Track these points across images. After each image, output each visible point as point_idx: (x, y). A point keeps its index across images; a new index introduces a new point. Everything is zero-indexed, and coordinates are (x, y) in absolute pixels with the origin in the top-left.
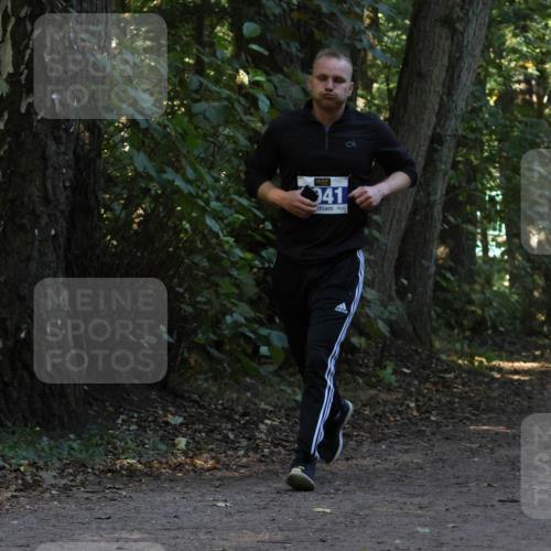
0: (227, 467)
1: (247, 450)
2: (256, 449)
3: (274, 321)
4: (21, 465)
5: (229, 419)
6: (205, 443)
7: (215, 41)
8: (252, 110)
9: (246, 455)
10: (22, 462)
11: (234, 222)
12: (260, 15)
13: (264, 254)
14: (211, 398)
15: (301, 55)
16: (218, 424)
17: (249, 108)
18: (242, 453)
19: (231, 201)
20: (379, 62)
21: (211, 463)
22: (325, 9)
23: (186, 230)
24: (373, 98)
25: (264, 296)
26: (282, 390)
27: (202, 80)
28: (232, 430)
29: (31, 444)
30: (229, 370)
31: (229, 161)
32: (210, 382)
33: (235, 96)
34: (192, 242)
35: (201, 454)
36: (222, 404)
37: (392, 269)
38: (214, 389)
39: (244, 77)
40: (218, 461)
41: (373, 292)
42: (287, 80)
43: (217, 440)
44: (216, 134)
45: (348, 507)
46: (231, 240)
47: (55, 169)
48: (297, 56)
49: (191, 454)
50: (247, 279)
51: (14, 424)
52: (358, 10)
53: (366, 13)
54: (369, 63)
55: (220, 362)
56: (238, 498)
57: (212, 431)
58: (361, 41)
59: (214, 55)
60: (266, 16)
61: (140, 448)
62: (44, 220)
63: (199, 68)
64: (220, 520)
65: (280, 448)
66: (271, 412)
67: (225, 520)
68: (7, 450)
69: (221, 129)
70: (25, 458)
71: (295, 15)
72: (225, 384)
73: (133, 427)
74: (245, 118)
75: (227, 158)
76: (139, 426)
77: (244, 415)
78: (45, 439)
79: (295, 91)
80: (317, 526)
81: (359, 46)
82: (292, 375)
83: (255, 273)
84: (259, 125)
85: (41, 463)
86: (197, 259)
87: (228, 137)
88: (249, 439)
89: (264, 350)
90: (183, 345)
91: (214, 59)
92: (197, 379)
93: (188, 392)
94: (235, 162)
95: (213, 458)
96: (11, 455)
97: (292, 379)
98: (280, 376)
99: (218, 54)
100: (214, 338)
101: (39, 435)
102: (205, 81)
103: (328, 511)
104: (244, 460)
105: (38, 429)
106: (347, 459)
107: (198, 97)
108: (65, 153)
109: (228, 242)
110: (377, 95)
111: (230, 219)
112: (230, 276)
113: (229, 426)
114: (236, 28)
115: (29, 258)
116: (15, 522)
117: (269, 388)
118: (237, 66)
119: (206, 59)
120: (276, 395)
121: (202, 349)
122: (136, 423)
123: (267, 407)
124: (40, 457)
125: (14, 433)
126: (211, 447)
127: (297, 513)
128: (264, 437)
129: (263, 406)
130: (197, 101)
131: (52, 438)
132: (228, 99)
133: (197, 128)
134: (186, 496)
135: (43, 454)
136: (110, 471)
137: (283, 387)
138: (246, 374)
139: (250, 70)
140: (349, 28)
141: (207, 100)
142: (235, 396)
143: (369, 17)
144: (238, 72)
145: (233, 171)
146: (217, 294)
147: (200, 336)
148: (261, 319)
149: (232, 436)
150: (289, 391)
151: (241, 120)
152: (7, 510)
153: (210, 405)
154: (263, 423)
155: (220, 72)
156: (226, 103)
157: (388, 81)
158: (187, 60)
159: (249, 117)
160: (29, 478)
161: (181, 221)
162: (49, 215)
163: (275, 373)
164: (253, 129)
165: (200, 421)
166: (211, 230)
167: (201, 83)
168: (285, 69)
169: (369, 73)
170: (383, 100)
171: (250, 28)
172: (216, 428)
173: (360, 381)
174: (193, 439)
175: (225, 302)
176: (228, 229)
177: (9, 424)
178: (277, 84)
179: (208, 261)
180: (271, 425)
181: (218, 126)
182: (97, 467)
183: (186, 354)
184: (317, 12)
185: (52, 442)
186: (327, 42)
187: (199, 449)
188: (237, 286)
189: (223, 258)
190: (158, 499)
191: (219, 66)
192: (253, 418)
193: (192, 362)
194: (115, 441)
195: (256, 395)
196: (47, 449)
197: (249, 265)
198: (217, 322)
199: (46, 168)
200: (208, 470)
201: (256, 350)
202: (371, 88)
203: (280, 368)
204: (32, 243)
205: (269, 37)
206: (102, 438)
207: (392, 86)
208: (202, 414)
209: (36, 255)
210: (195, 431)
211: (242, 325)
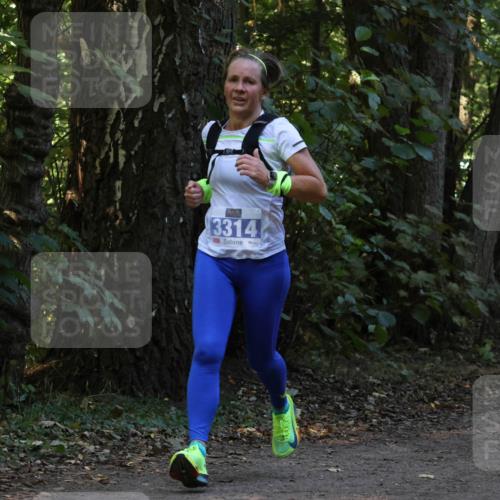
0: (338, 436)
1: (357, 419)
2: (365, 419)
3: (382, 303)
4: (151, 432)
5: (340, 391)
6: (319, 413)
7: (330, 45)
8: (364, 108)
9: (356, 425)
10: (153, 429)
11: (346, 211)
12: (372, 21)
13: (373, 240)
14: (324, 373)
15: (410, 57)
16: (330, 396)
17: (361, 106)
18: (351, 422)
19: (343, 191)
20: (481, 63)
21: (323, 432)
22: (432, 15)
23: (301, 218)
24: (475, 96)
25: (373, 279)
26: (389, 365)
27: (317, 80)
28: (343, 402)
29: (161, 413)
30: (340, 347)
31: (341, 155)
32: (323, 357)
33: (347, 95)
34: (308, 228)
35: (314, 424)
36: (334, 378)
37: (491, 255)
38: (327, 364)
39: (356, 78)
40: (330, 430)
41: (475, 275)
42: (396, 80)
43: (329, 410)
44: (330, 130)
45: (450, 473)
46: (344, 227)
47: (184, 163)
48: (405, 58)
49: (305, 424)
50: (357, 262)
51: (145, 395)
52: (462, 16)
53: (470, 18)
54: (471, 64)
55: (332, 339)
56: (348, 464)
57: (324, 402)
58: (465, 44)
59: (329, 58)
60: (378, 22)
61: (259, 418)
62: (174, 209)
63: (316, 70)
64: (332, 485)
65: (388, 419)
66: (379, 385)
67: (337, 484)
68: (138, 418)
69: (335, 126)
70: (154, 426)
71: (405, 21)
72: (337, 360)
73: (253, 398)
74: (357, 115)
75: (339, 152)
76: (258, 397)
77: (354, 387)
78: (173, 408)
79: (403, 90)
80: (422, 490)
81: (463, 48)
82: (398, 351)
83: (364, 258)
84: (370, 121)
85: (169, 431)
86: (312, 244)
87: (341, 133)
88: (359, 410)
89: (371, 328)
90: (298, 323)
91: (328, 61)
92: (311, 355)
93: (303, 366)
94: (347, 156)
95: (325, 428)
96: (142, 423)
97: (398, 355)
98: (386, 352)
99: (333, 57)
100: (327, 317)
101: (168, 405)
102: (321, 82)
103: (432, 477)
104: (354, 429)
105: (166, 399)
106: (450, 429)
107: (314, 96)
108: (193, 148)
109: (340, 229)
110: (478, 93)
111: (342, 207)
112: (342, 259)
113: (340, 398)
114: (349, 33)
115: (159, 244)
116: (146, 484)
117: (377, 363)
118: (350, 68)
119: (322, 62)
120: (383, 370)
121: (315, 327)
122: (255, 395)
123: (375, 381)
124: (168, 425)
125: (145, 403)
126: (323, 417)
127: (403, 478)
128: (372, 408)
129: (371, 379)
130: (314, 100)
131: (179, 408)
132: (342, 98)
133: (312, 125)
134: (301, 461)
135: (171, 422)
136: (231, 438)
137: (389, 362)
138: (356, 350)
139: (361, 71)
140: (453, 33)
141: (322, 100)
142: (345, 370)
143: (472, 21)
144: (350, 73)
145: (345, 164)
146: (330, 277)
147: (314, 315)
148: (370, 300)
149: (343, 408)
150: (395, 366)
151: (354, 117)
152: (139, 473)
153: (322, 378)
154: (371, 395)
155: (334, 74)
156: (340, 101)
157: (489, 80)
158: (304, 62)
159: (361, 115)
160: (158, 445)
161: (297, 210)
162: (178, 205)
163: (383, 349)
164: (364, 125)
165: (313, 394)
166: (324, 218)
167: (317, 84)
168: (395, 70)
169: (471, 74)
170: (484, 98)
171: (362, 32)
172: (328, 399)
173: (461, 357)
174: (308, 409)
175: (337, 285)
176: (341, 217)
177: (141, 395)
178: (387, 84)
179: (322, 246)
180: (379, 397)
181: (332, 122)
182: (220, 434)
183: (301, 332)
184: (425, 18)
185: (180, 412)
186: (434, 45)
187: (312, 419)
188: (348, 269)
189: (336, 243)
190: (276, 464)
191: (333, 68)
192: (362, 391)
193: (306, 338)
194: (236, 410)
195: (365, 369)
196: (174, 417)
197: (359, 250)
198: (329, 303)
199: (176, 162)
200: (322, 438)
201: (365, 328)
202: (474, 86)
203: (387, 345)
204: (163, 230)
205: (380, 41)
206: (224, 408)
207: (492, 85)
208: (316, 386)
209: (166, 240)
210: (309, 402)
211: (352, 305)
